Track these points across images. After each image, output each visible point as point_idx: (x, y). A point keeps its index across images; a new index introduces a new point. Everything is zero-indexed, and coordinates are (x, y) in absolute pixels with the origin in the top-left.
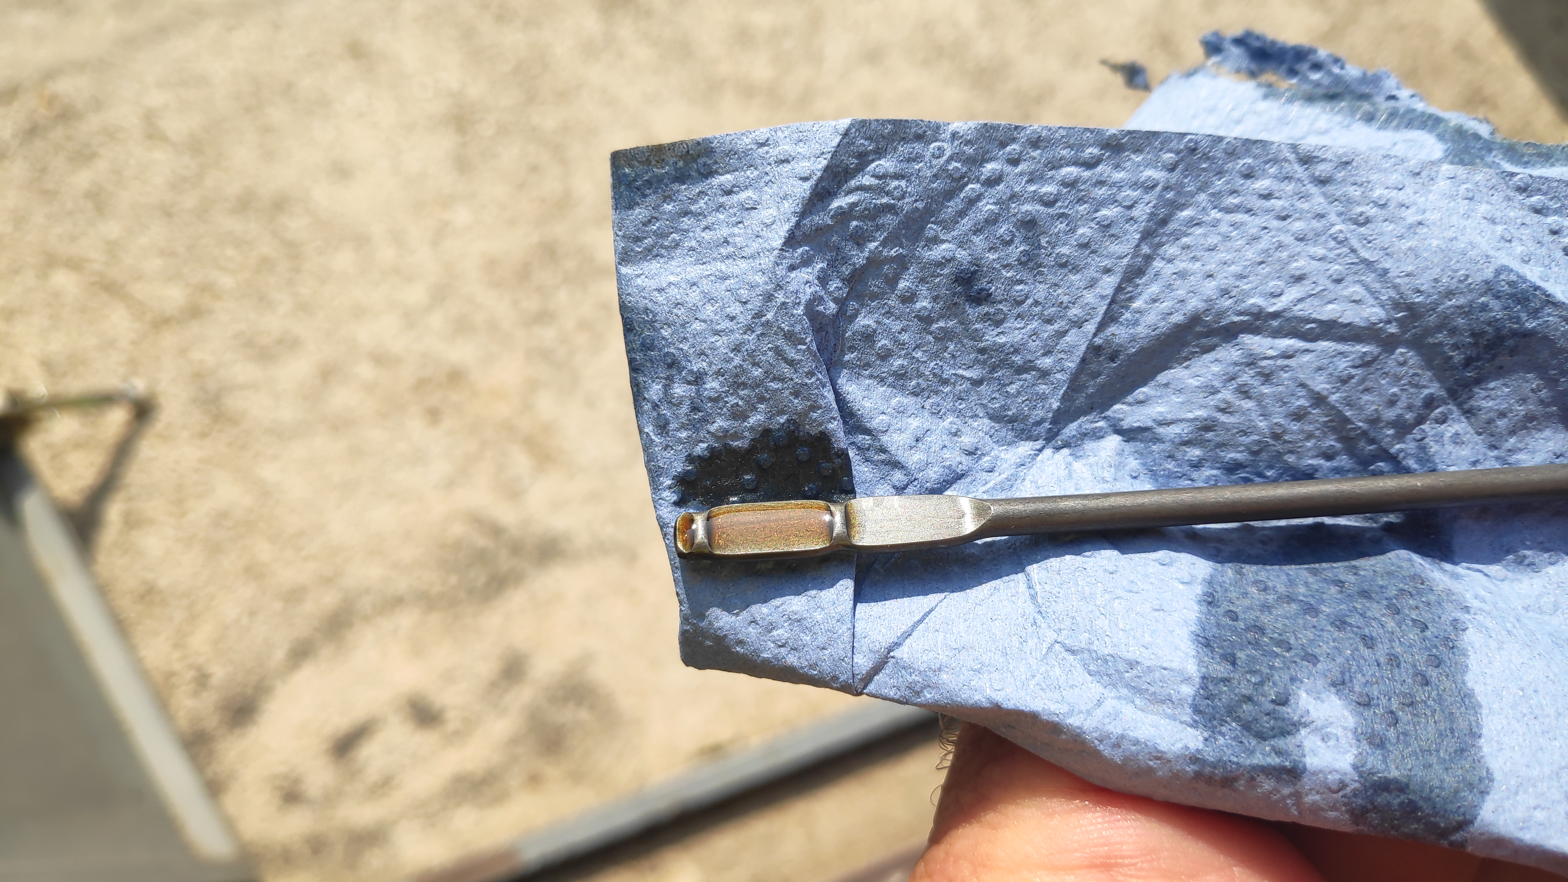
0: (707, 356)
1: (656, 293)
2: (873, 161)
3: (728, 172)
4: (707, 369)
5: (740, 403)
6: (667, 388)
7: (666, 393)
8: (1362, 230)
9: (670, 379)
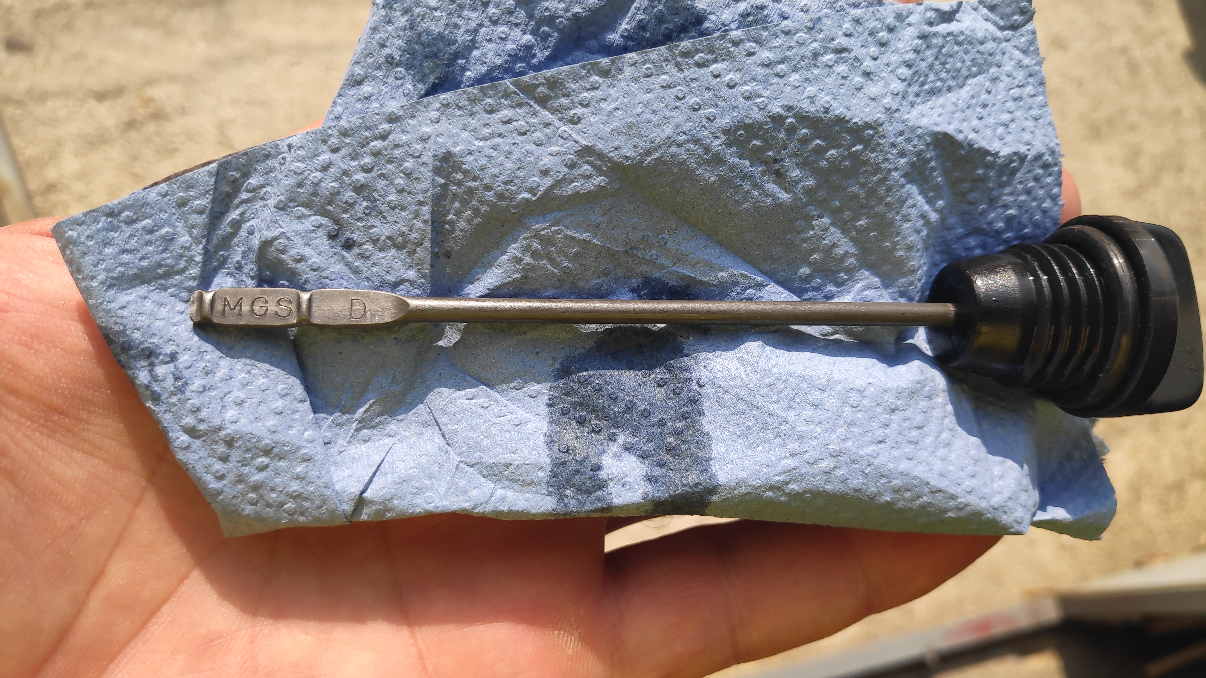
0: (174, 341)
1: (120, 311)
2: (244, 182)
3: (146, 218)
4: (177, 349)
5: (208, 365)
6: (151, 371)
7: (152, 376)
8: (579, 126)
9: (152, 365)
